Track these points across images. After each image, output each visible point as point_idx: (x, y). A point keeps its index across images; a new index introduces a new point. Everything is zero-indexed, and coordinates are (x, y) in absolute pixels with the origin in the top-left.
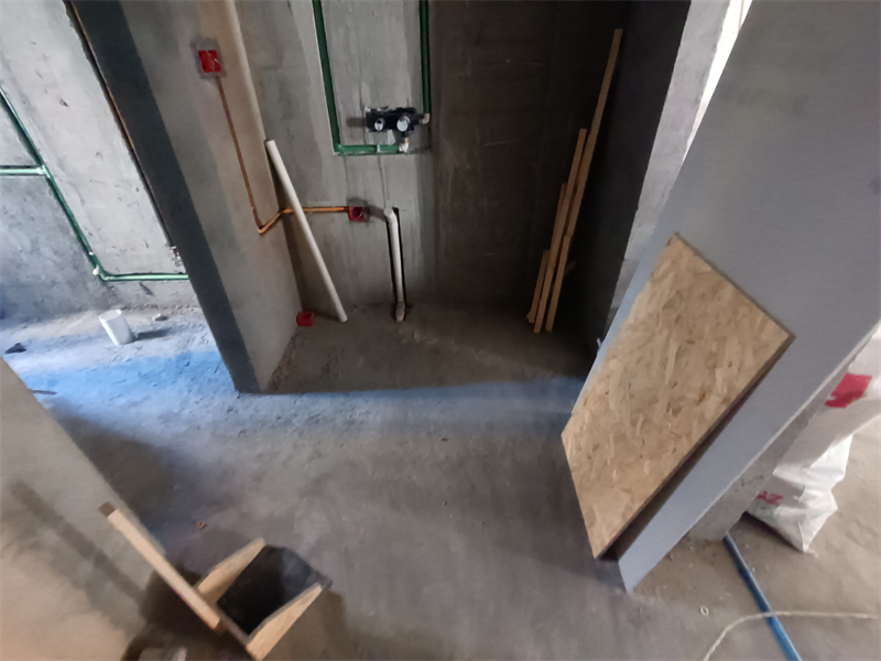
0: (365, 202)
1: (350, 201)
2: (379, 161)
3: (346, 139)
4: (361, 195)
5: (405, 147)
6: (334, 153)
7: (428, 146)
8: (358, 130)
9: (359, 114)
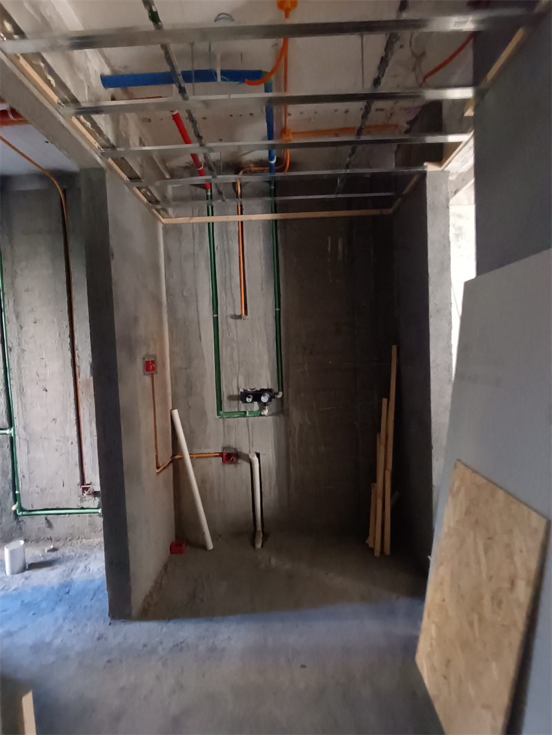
0: (235, 449)
1: (224, 448)
2: (247, 421)
3: (226, 407)
4: (233, 444)
5: (266, 412)
6: (217, 417)
7: (282, 411)
8: (235, 403)
9: (236, 393)
